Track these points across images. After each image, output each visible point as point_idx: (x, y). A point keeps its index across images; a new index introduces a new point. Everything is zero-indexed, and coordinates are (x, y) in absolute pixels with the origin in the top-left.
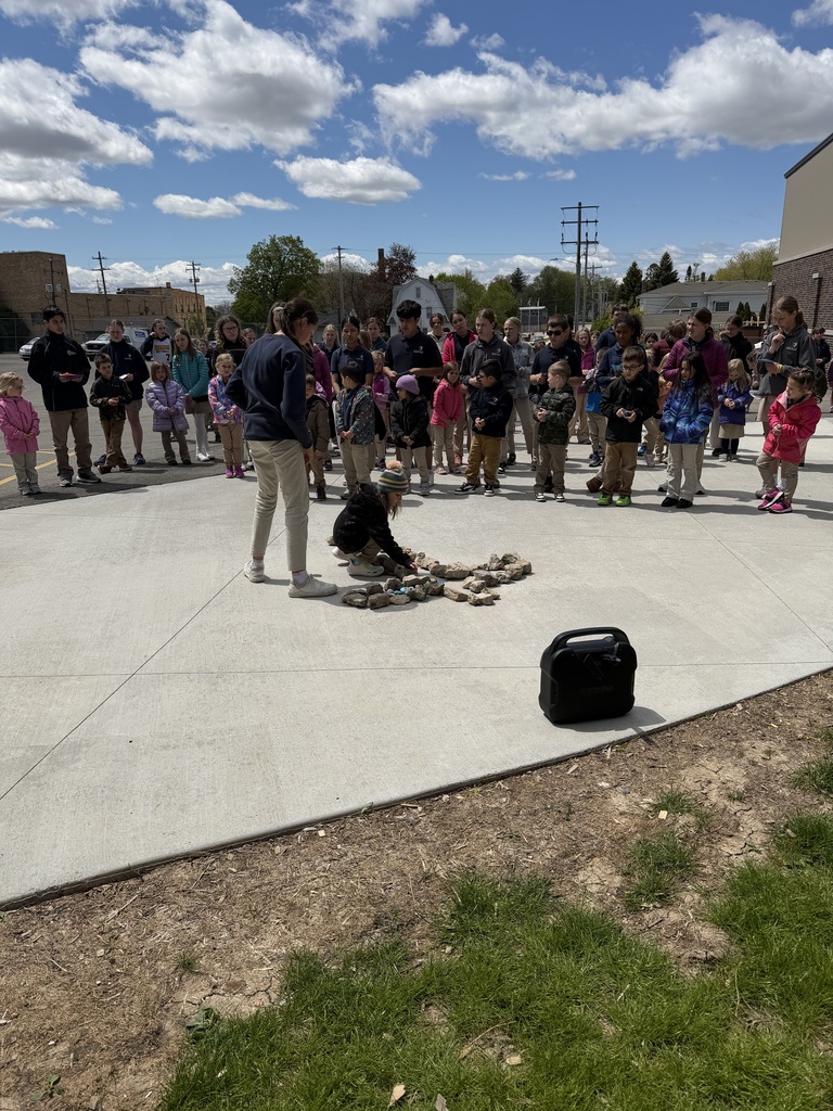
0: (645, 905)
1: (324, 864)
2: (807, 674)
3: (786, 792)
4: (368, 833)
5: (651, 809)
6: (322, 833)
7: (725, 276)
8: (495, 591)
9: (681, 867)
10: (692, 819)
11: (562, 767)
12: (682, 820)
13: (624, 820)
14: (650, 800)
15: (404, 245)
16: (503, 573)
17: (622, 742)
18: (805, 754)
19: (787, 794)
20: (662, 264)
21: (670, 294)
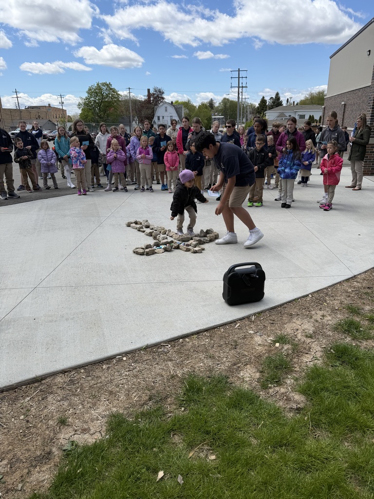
0: (270, 385)
1: (126, 373)
2: (339, 281)
3: (330, 333)
4: (146, 358)
5: (272, 342)
6: (125, 359)
7: (303, 103)
8: (203, 246)
9: (285, 368)
10: (290, 346)
11: (233, 325)
12: (286, 347)
13: (260, 348)
14: (272, 339)
15: (159, 87)
16: (206, 238)
17: (259, 313)
18: (339, 316)
19: (331, 334)
20: (276, 98)
21: (279, 111)
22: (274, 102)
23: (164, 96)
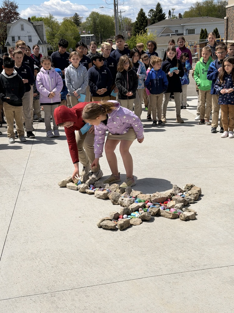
20: (157, 10)
21: (164, 26)
22: (155, 16)
23: (18, 11)
